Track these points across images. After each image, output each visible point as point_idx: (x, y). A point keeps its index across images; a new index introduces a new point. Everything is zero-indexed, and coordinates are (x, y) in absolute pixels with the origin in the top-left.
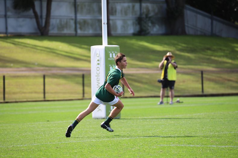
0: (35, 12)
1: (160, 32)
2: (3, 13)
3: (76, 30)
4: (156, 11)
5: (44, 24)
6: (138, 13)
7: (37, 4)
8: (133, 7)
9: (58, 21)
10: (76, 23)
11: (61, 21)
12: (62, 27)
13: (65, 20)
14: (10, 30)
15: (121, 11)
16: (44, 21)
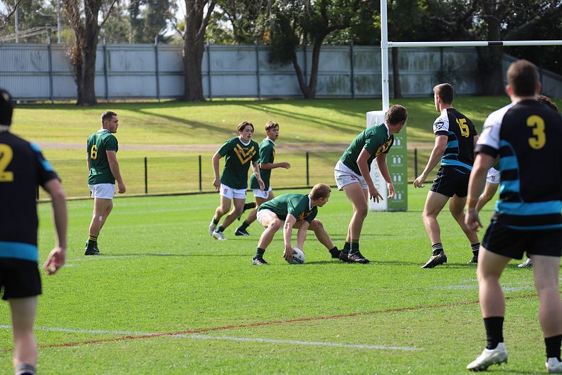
0: (297, 67)
2: (254, 69)
3: (352, 91)
4: (464, 62)
5: (308, 83)
6: (439, 66)
7: (299, 55)
8: (432, 57)
9: (328, 78)
10: (352, 81)
11: (332, 78)
12: (333, 86)
13: (338, 77)
14: (264, 92)
15: (415, 63)
16: (309, 78)
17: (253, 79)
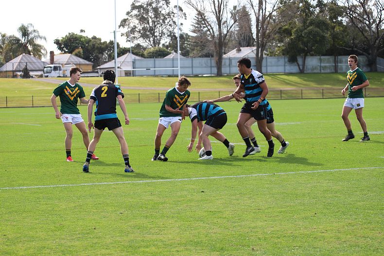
0: (298, 64)
1: (367, 70)
2: (283, 64)
3: (320, 70)
4: (365, 61)
5: (302, 68)
9: (311, 66)
10: (320, 67)
11: (313, 67)
12: (313, 69)
13: (315, 66)
14: (287, 71)
17: (283, 67)
